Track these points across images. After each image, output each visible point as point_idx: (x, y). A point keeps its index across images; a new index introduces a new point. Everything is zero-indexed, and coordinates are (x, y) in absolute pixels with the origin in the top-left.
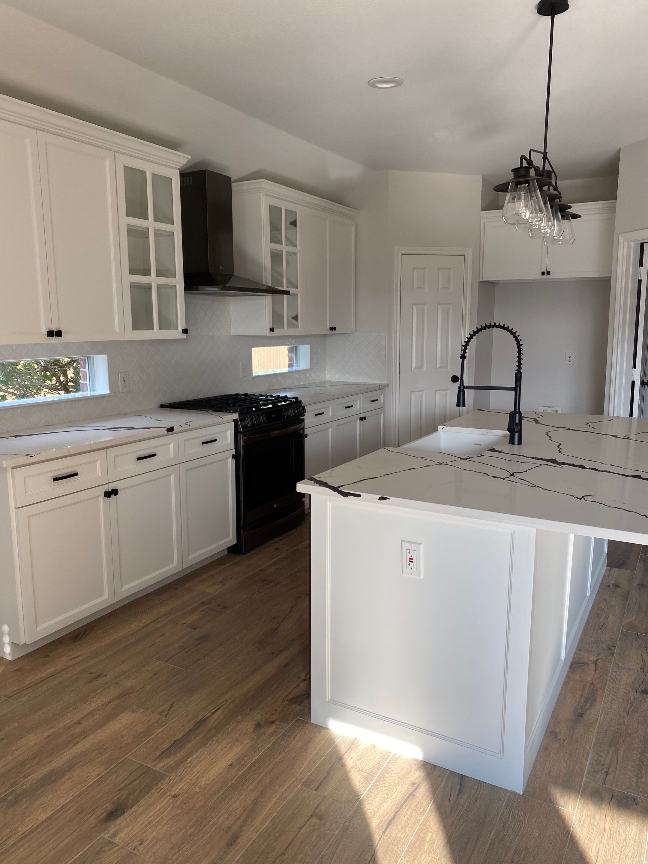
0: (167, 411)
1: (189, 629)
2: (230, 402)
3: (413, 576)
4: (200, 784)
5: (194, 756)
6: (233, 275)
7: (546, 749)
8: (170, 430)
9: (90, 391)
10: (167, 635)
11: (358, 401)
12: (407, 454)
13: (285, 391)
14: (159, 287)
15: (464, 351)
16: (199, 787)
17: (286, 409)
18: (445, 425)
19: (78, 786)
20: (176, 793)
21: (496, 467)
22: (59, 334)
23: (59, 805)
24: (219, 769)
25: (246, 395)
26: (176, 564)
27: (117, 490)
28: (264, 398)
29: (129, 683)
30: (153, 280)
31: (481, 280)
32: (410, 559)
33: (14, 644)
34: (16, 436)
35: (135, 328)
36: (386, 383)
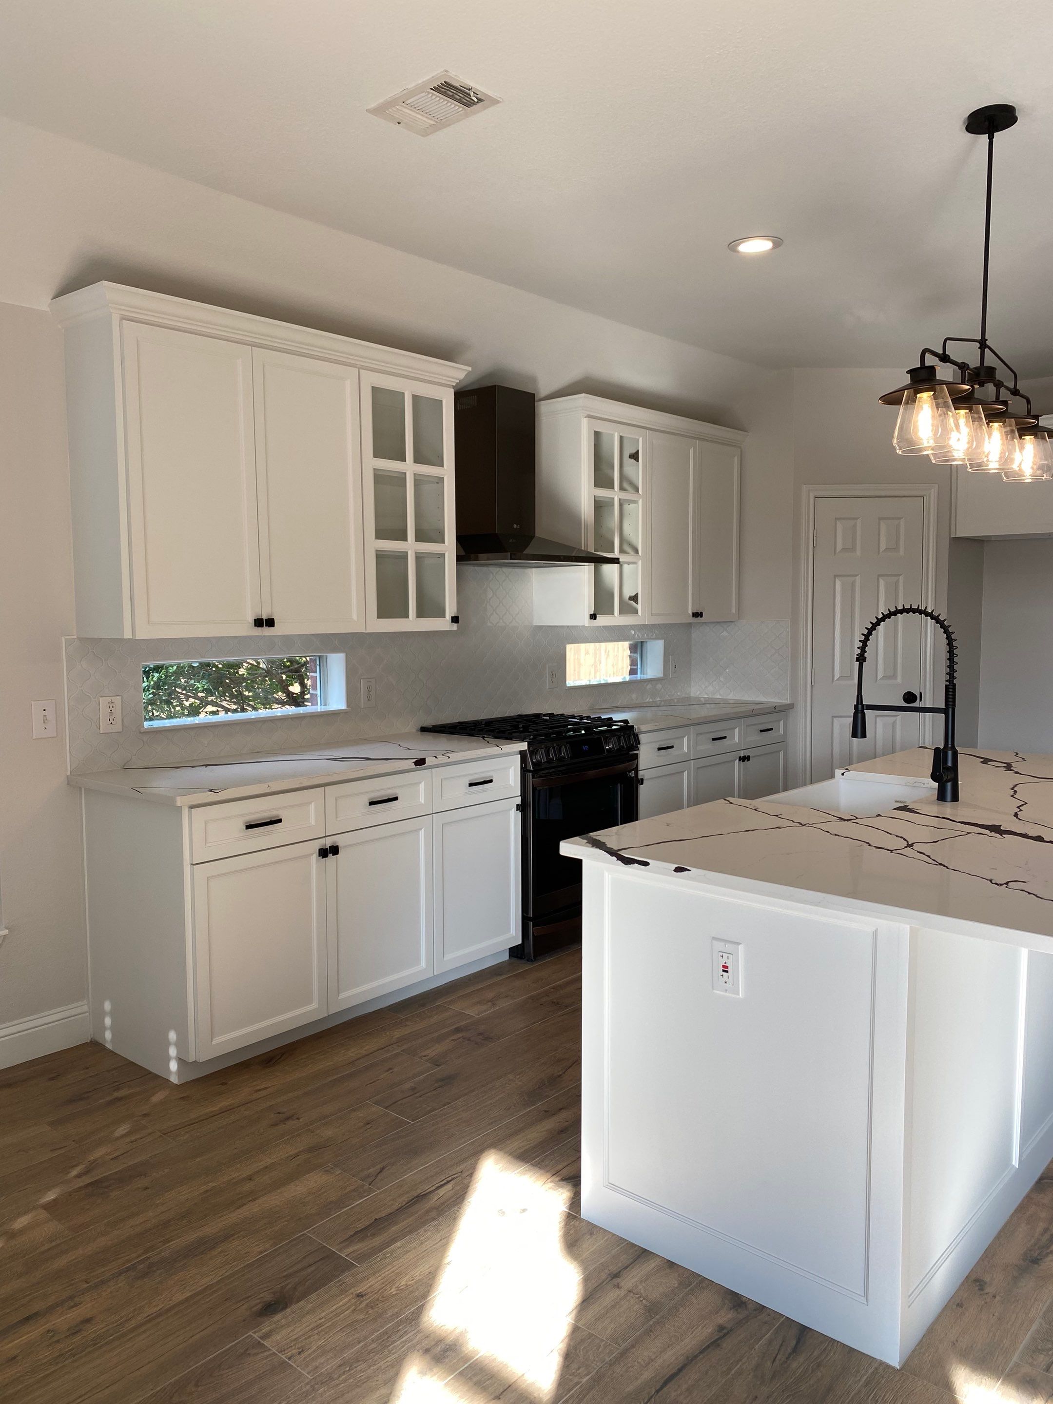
0: (429, 736)
1: (429, 1065)
2: (521, 726)
3: (727, 994)
4: (398, 1284)
5: (398, 1244)
6: (532, 537)
7: (960, 1305)
8: (420, 762)
9: (321, 705)
10: (395, 1070)
11: (737, 730)
12: (755, 810)
13: (607, 713)
14: (419, 557)
15: (863, 649)
16: (397, 1287)
17: (607, 737)
18: (847, 769)
19: (232, 1263)
20: (363, 1291)
21: (891, 834)
22: (270, 623)
23: (203, 1285)
24: (430, 1267)
25: (551, 715)
26: (425, 967)
27: (337, 846)
28: (576, 720)
29: (328, 1132)
30: (411, 546)
31: (953, 536)
32: (724, 966)
33: (181, 1061)
34: (206, 766)
35: (380, 616)
36: (789, 702)
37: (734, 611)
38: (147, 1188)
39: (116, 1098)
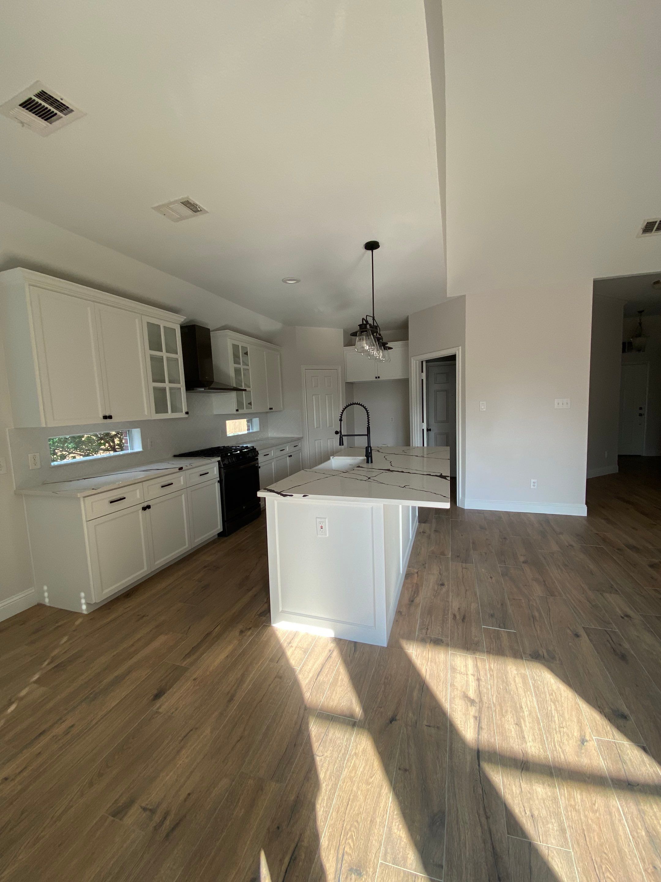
0: (178, 458)
1: (197, 583)
2: (215, 452)
3: (323, 536)
5: (205, 655)
6: (213, 382)
8: (181, 469)
9: (130, 450)
10: (183, 587)
11: (287, 447)
12: (315, 472)
13: (246, 444)
14: (171, 389)
15: (341, 417)
16: (209, 671)
17: (248, 453)
18: (334, 456)
19: (135, 682)
20: (196, 677)
21: (362, 475)
22: (110, 417)
23: (124, 696)
24: (220, 660)
25: (224, 447)
26: (188, 546)
27: (150, 505)
28: (235, 448)
29: (162, 618)
30: (167, 385)
31: (346, 382)
32: (321, 527)
33: (88, 604)
34: (85, 479)
35: (157, 413)
36: (301, 436)
37: (282, 407)
38: (84, 661)
39: (57, 627)
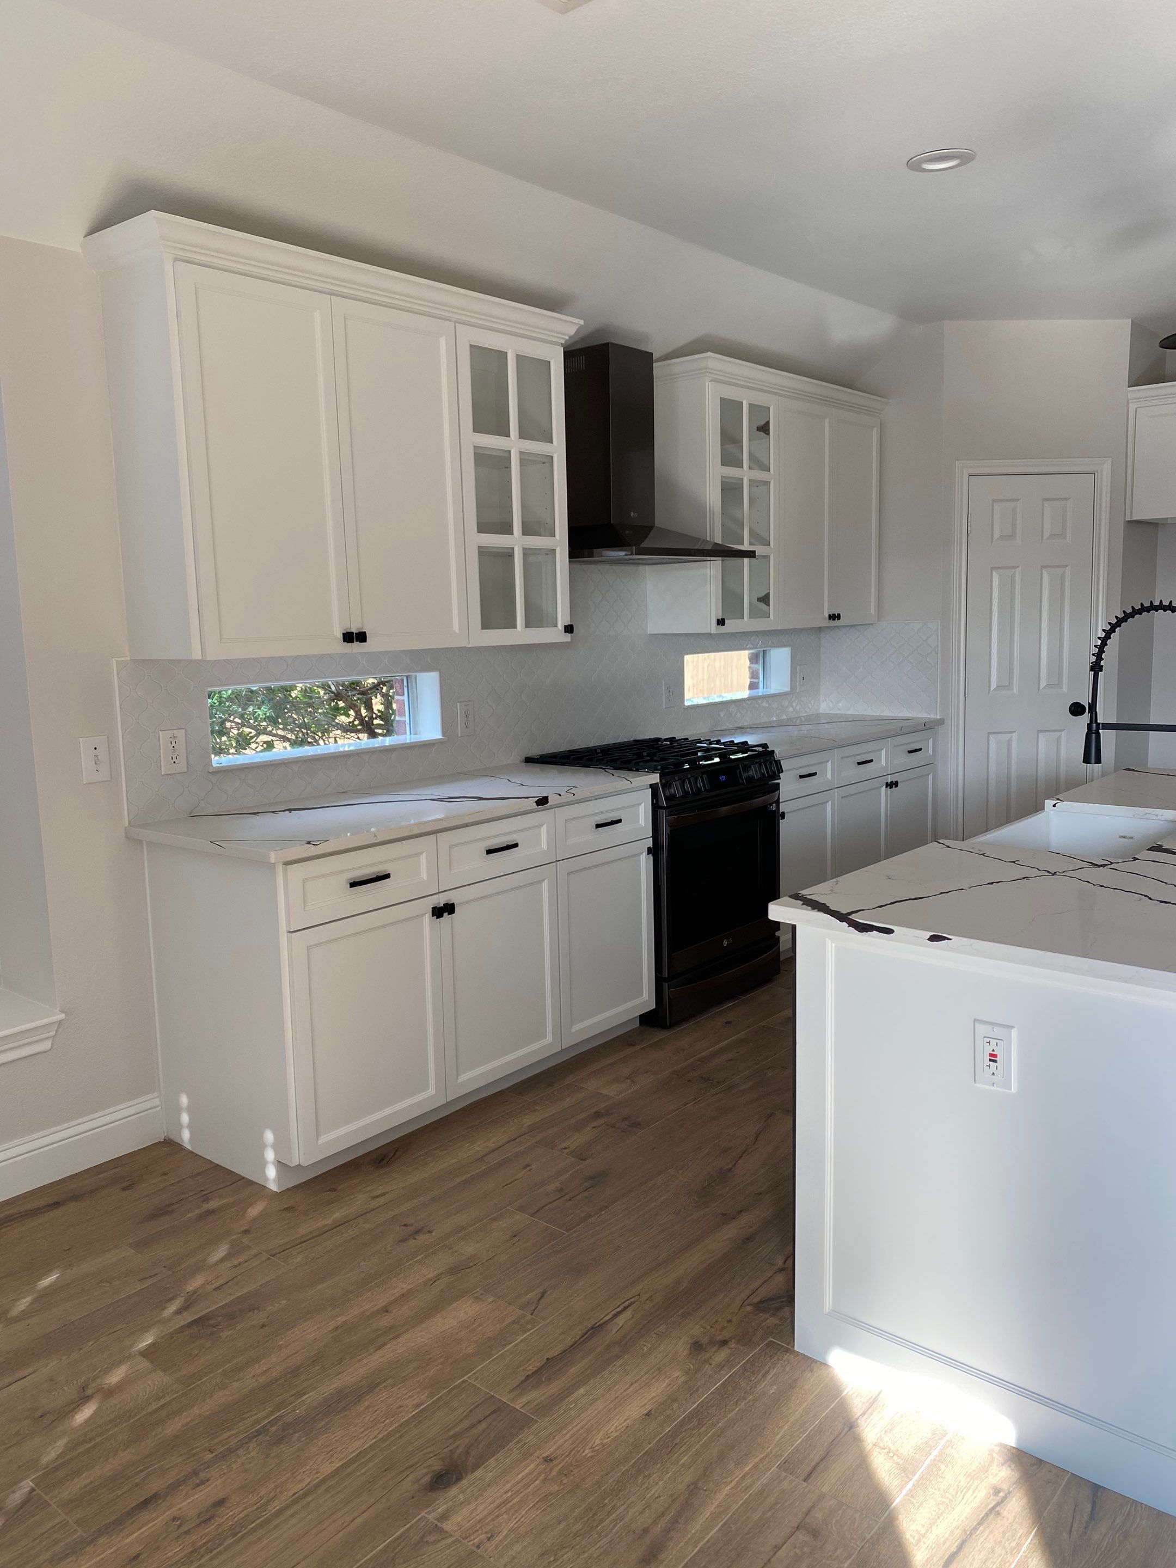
0: (537, 767)
1: (573, 1159)
2: (645, 754)
3: (995, 1088)
4: (592, 1443)
5: (582, 1391)
6: (653, 527)
8: (543, 801)
9: (411, 734)
10: (534, 1166)
11: (884, 752)
12: (983, 854)
13: (743, 733)
14: (527, 553)
15: (1099, 655)
16: (591, 1448)
17: (746, 765)
18: (1059, 799)
19: (385, 1421)
20: (551, 1454)
21: (1166, 883)
22: (362, 637)
23: (354, 1451)
24: (626, 1420)
25: (672, 740)
26: (551, 1040)
27: (453, 904)
28: (705, 745)
29: (470, 1249)
30: (517, 541)
31: (1128, 519)
32: (991, 1055)
33: (280, 1165)
34: (290, 810)
35: (485, 626)
36: (938, 717)
37: (873, 611)
38: (263, 1326)
39: (206, 1212)
